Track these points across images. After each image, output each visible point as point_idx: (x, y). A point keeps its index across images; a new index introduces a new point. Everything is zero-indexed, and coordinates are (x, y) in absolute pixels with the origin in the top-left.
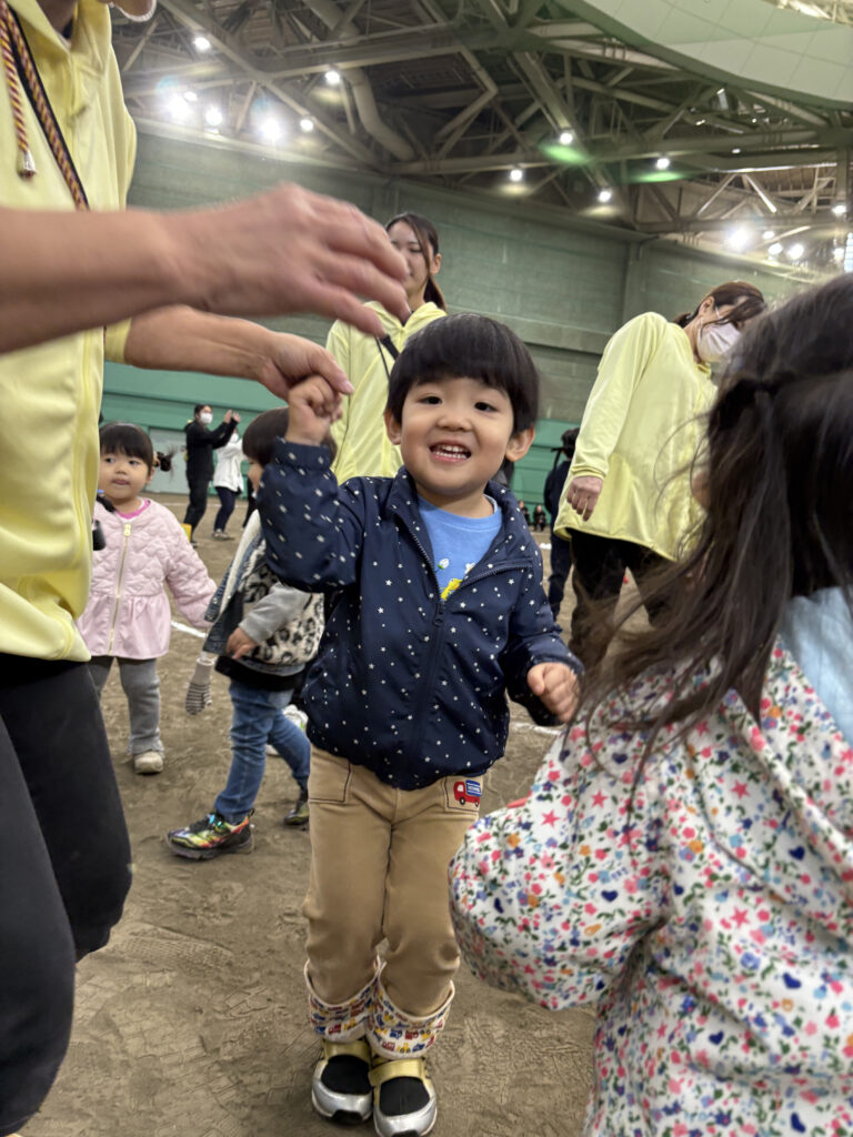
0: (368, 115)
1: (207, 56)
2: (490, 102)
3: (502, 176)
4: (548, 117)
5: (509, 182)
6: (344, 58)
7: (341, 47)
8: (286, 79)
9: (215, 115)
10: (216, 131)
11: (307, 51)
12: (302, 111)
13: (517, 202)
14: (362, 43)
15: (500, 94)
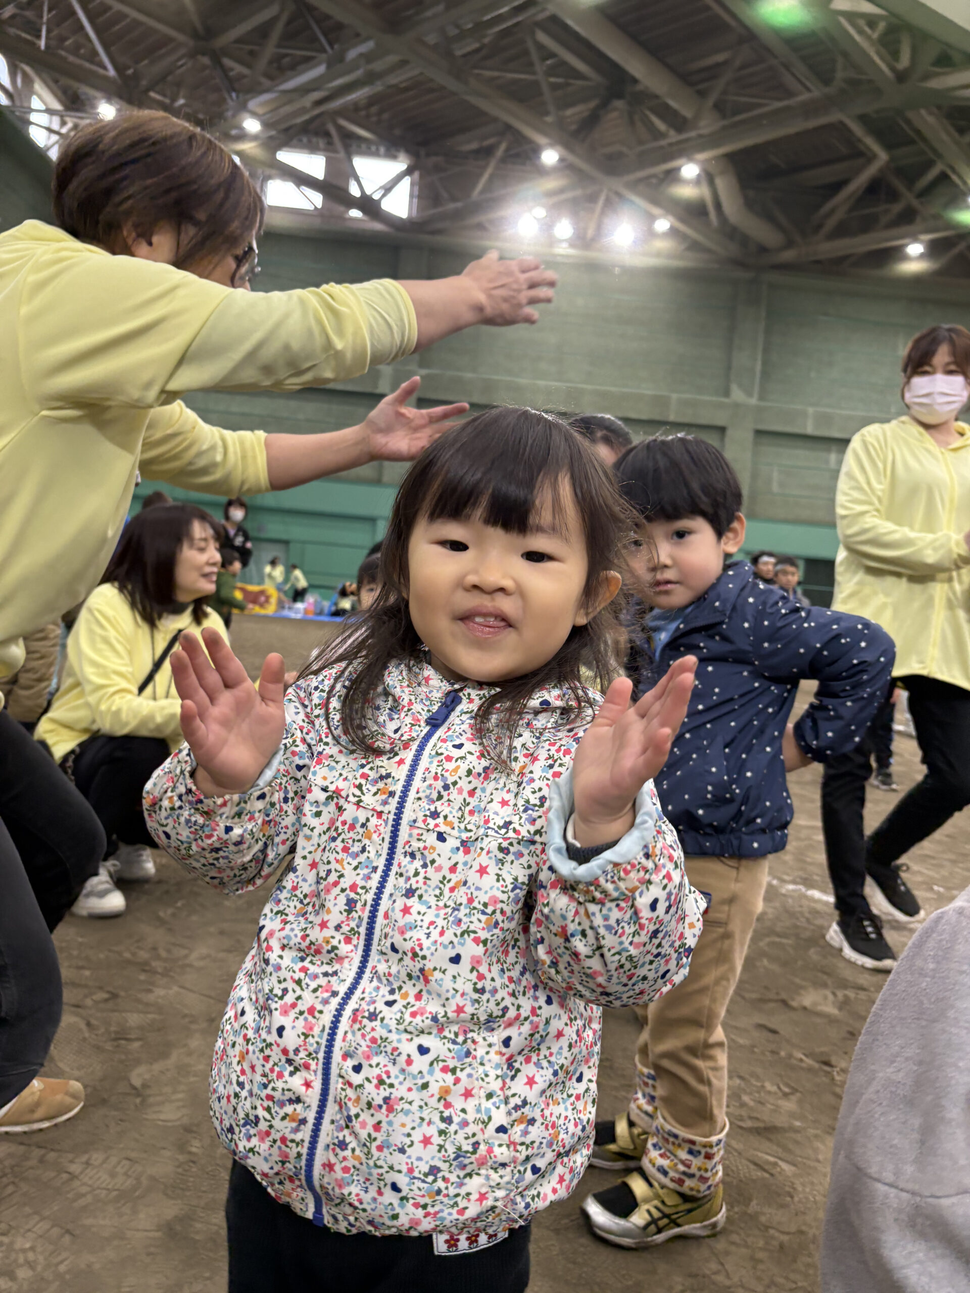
0: (732, 207)
1: (555, 170)
2: (881, 170)
3: (896, 254)
4: (954, 177)
5: (905, 258)
6: (702, 148)
7: (700, 136)
8: (640, 180)
9: (565, 228)
10: (565, 245)
11: (662, 147)
12: (656, 211)
13: (917, 280)
14: (724, 128)
15: (892, 159)
